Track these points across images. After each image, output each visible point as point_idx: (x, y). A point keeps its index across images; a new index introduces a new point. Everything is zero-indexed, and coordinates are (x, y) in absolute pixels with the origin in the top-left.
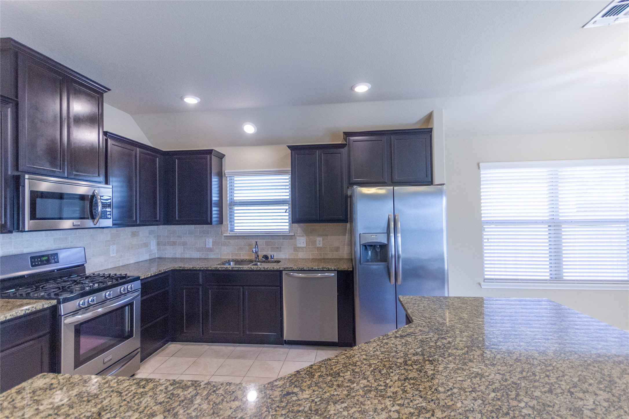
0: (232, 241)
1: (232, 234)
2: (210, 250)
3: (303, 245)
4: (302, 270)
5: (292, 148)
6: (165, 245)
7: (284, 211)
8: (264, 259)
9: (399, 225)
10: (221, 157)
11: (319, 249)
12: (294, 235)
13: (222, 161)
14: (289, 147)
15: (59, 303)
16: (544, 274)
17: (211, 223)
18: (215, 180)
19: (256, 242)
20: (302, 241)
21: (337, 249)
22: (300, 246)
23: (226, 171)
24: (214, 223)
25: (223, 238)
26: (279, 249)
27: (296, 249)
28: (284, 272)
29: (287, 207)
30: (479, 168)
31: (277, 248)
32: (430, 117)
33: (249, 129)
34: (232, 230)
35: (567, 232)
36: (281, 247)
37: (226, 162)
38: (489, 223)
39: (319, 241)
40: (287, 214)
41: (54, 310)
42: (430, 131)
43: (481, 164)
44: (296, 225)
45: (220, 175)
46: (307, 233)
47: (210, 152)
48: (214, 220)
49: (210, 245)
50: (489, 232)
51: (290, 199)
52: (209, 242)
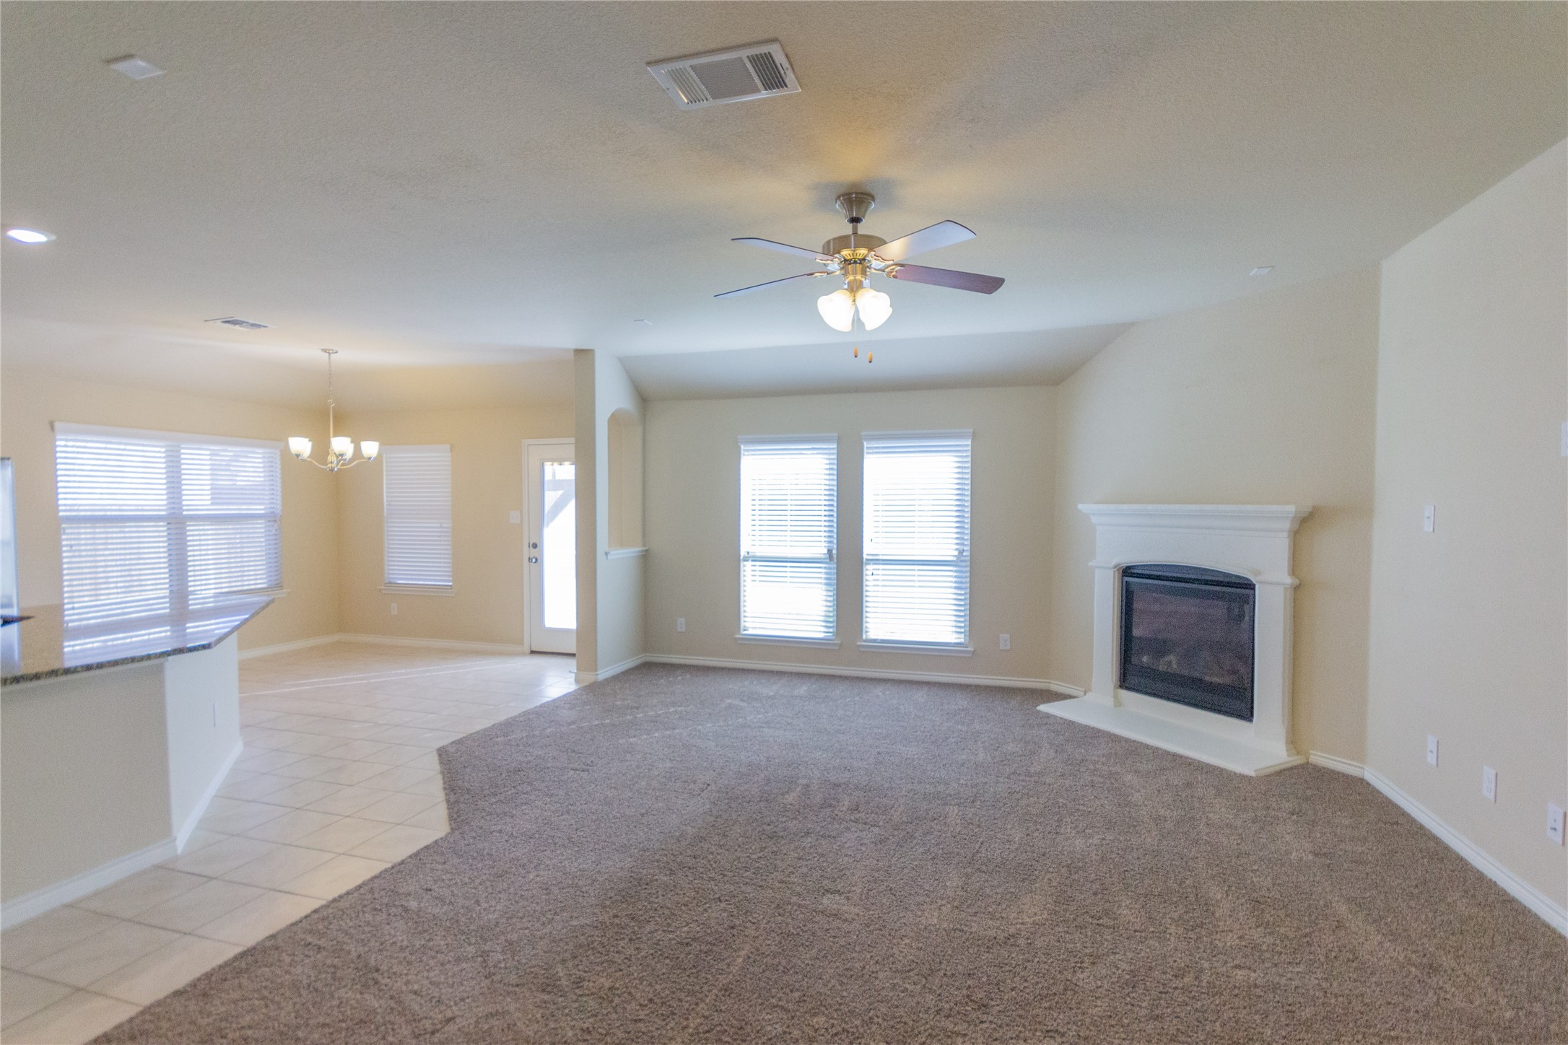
43: (57, 425)
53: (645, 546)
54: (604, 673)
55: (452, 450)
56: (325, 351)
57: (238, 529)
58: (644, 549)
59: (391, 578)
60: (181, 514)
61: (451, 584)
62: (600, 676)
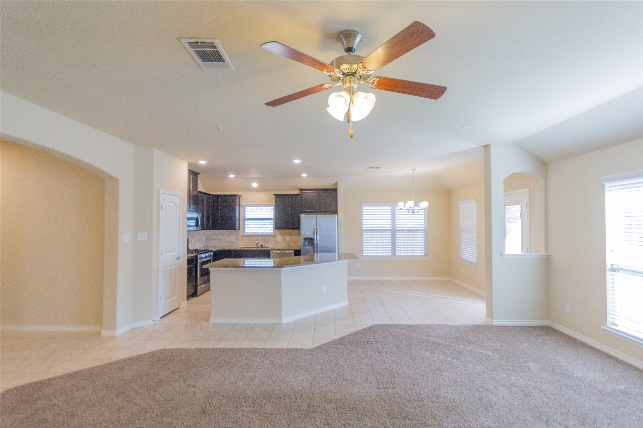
0: (245, 238)
1: (244, 235)
2: (234, 242)
3: (280, 240)
4: (279, 250)
5: (276, 195)
6: (210, 240)
7: (271, 223)
8: (261, 247)
9: (318, 231)
10: (240, 197)
11: (288, 242)
12: (276, 235)
13: (240, 199)
14: (274, 194)
15: (198, 254)
16: (389, 253)
17: (235, 229)
18: (237, 207)
19: (257, 239)
20: (279, 238)
21: (296, 242)
22: (278, 240)
23: (242, 204)
24: (237, 229)
25: (240, 236)
26: (268, 242)
27: (276, 242)
28: (271, 251)
29: (272, 222)
30: (361, 205)
31: (267, 242)
32: (336, 184)
33: (255, 185)
34: (244, 233)
35: (398, 234)
36: (269, 241)
37: (242, 199)
38: (365, 230)
39: (288, 238)
40: (272, 225)
41: (196, 257)
42: (336, 190)
43: (362, 204)
44: (276, 230)
45: (239, 206)
46: (282, 234)
47: (236, 195)
48: (237, 227)
49: (233, 240)
50: (365, 234)
51: (274, 218)
52: (233, 238)
53: (547, 253)
54: (497, 322)
55: (476, 202)
56: (411, 170)
57: (412, 234)
58: (546, 254)
59: (463, 257)
60: (395, 229)
61: (476, 262)
62: (494, 322)
